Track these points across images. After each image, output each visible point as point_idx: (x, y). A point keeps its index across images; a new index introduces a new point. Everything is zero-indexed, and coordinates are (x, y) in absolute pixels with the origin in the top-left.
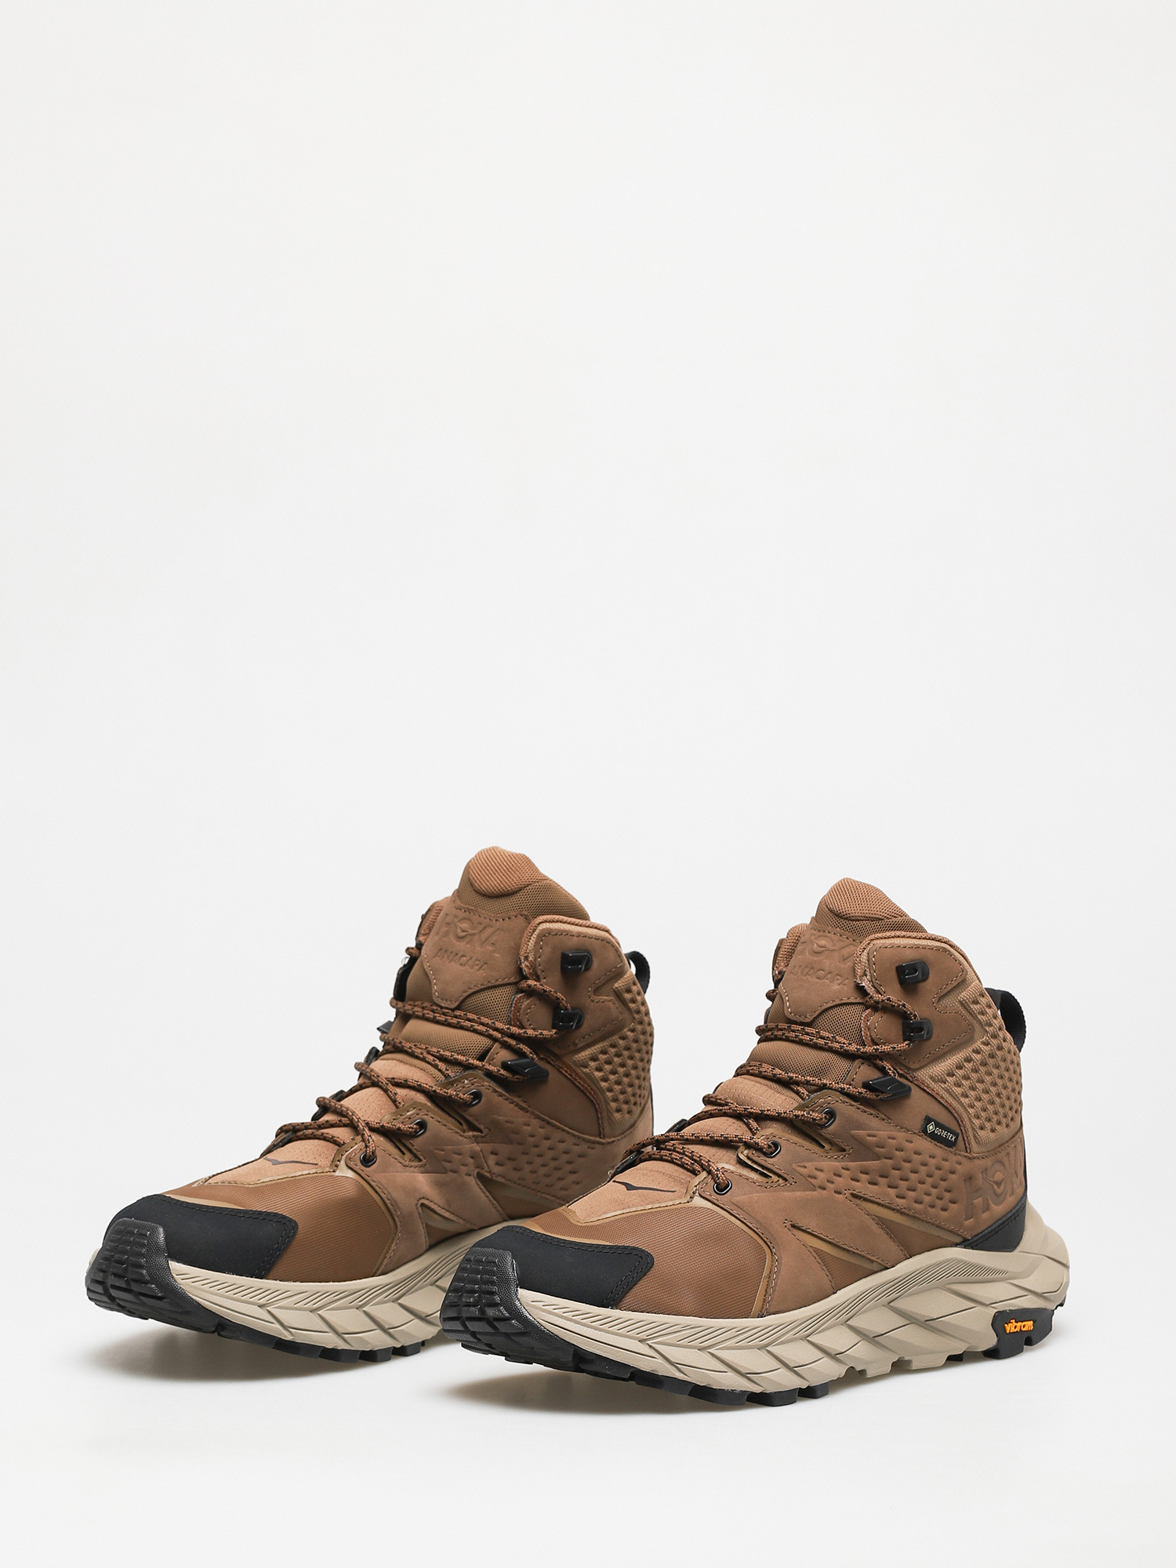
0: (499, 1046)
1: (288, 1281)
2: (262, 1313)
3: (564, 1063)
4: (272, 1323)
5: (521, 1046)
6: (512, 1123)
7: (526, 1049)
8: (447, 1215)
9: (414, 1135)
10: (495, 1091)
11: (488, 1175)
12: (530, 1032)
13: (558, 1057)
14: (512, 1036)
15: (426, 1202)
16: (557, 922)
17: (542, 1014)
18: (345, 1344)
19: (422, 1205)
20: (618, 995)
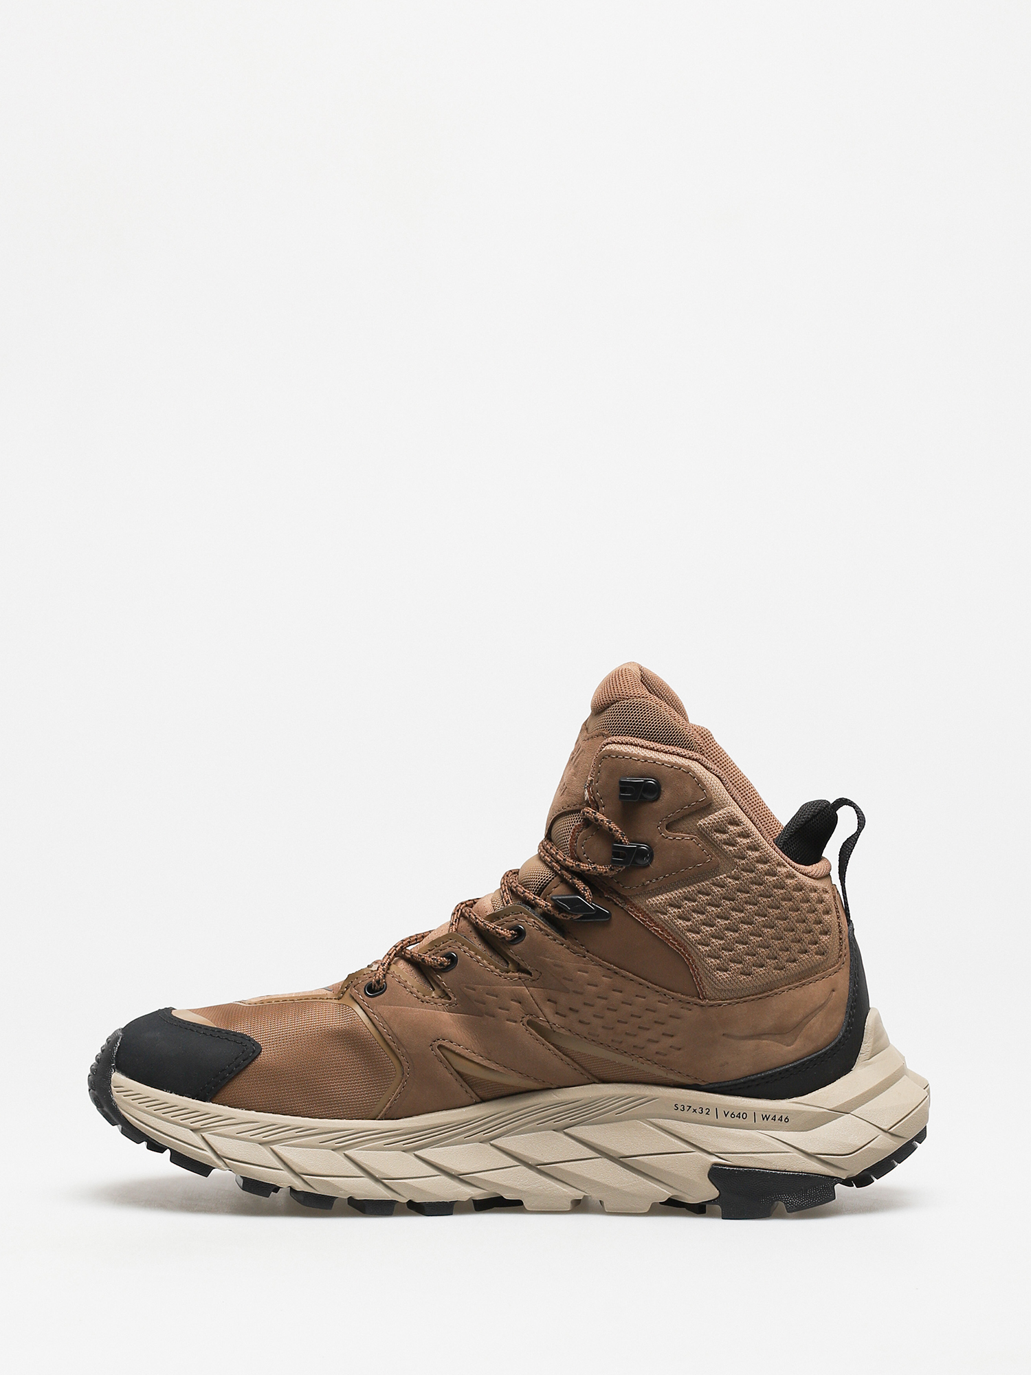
0: (559, 880)
1: (239, 1108)
2: (195, 1139)
3: (633, 906)
4: (203, 1150)
5: (576, 881)
6: (562, 967)
7: (580, 885)
8: (485, 1063)
9: (444, 969)
10: (541, 930)
11: (545, 1024)
12: (584, 866)
13: (626, 900)
14: (567, 869)
15: (444, 1043)
16: (627, 744)
17: (600, 848)
18: (306, 1186)
19: (440, 1047)
20: (703, 834)
